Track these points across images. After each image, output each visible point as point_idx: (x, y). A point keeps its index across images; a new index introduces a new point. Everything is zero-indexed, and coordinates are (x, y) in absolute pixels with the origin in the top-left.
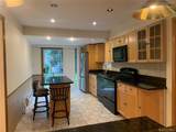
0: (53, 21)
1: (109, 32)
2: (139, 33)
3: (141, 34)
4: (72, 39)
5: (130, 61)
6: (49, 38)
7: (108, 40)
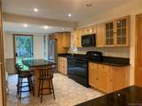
0: (36, 10)
1: (76, 23)
2: (107, 25)
3: (109, 26)
4: (46, 27)
5: (98, 46)
6: (26, 25)
7: (75, 29)
